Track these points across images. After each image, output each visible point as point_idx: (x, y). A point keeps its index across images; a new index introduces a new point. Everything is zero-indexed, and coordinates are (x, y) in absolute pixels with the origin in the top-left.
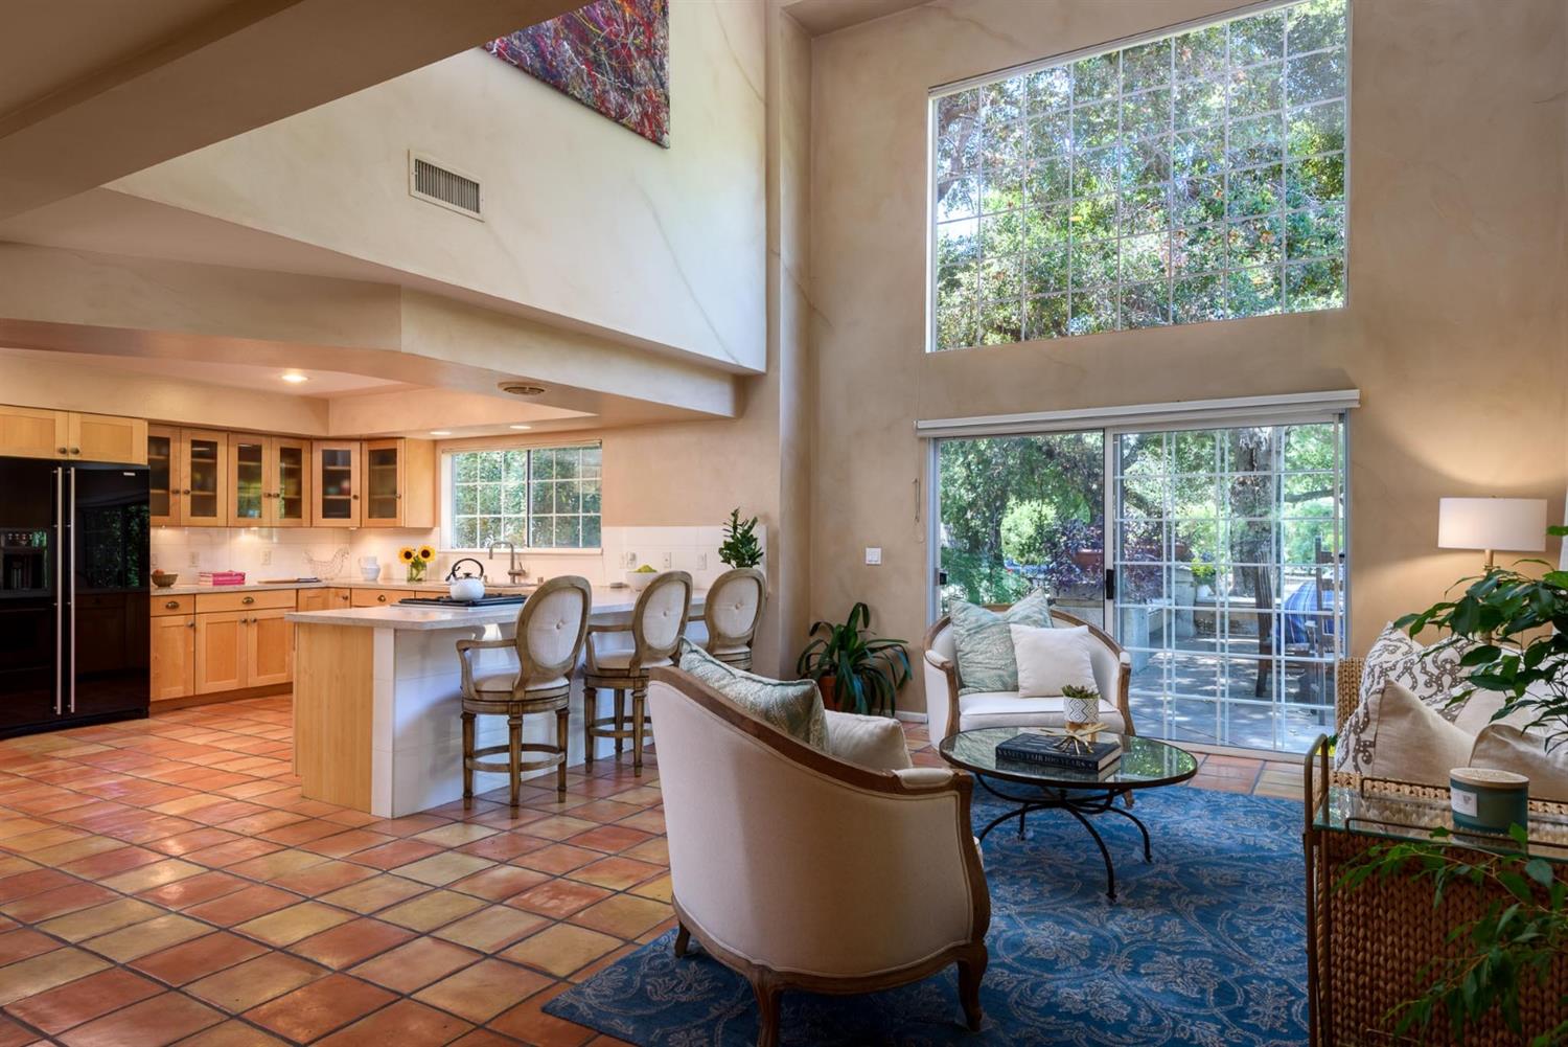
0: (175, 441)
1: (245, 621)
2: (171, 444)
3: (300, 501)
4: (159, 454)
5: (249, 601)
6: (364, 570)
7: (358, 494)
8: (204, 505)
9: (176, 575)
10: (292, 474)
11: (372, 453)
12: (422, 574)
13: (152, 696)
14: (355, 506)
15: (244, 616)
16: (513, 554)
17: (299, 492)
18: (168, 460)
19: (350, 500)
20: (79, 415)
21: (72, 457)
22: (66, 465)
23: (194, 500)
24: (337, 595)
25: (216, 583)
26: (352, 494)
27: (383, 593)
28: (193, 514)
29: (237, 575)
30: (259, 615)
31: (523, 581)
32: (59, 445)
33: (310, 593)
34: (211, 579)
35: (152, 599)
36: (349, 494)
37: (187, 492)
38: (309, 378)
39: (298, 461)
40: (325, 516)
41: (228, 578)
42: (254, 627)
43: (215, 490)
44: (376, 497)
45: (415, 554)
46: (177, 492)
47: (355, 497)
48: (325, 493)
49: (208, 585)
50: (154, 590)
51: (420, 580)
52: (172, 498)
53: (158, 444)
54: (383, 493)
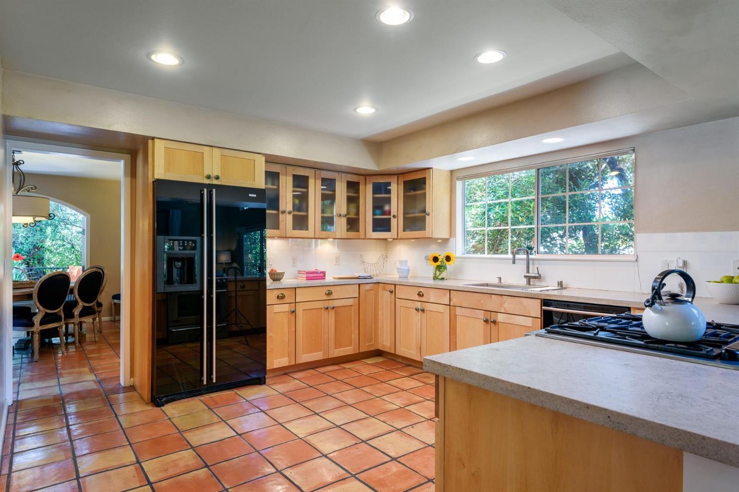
0: (283, 175)
1: (327, 308)
2: (281, 177)
3: (358, 219)
4: (273, 184)
5: (329, 293)
6: (399, 270)
7: (396, 214)
8: (301, 222)
9: (284, 273)
10: (353, 200)
11: (405, 182)
12: (444, 275)
13: (268, 365)
14: (394, 222)
15: (326, 304)
16: (528, 260)
17: (358, 214)
18: (278, 189)
19: (390, 219)
20: (220, 150)
21: (215, 182)
22: (210, 187)
23: (295, 218)
24: (384, 289)
25: (308, 279)
26: (392, 215)
27: (421, 289)
28: (294, 229)
29: (321, 273)
30: (337, 303)
31: (537, 284)
32: (206, 173)
33: (368, 287)
34: (305, 276)
35: (267, 291)
36: (390, 215)
37: (290, 213)
38: (377, 110)
39: (357, 191)
40: (374, 231)
41: (316, 275)
42: (332, 313)
43: (307, 211)
44: (409, 216)
45: (440, 258)
46: (284, 212)
47: (394, 216)
48: (374, 214)
49: (303, 281)
50: (269, 283)
51: (442, 279)
52: (281, 216)
53: (272, 176)
54: (413, 213)
